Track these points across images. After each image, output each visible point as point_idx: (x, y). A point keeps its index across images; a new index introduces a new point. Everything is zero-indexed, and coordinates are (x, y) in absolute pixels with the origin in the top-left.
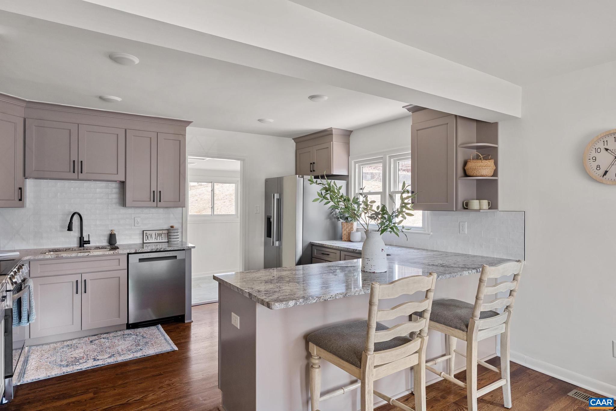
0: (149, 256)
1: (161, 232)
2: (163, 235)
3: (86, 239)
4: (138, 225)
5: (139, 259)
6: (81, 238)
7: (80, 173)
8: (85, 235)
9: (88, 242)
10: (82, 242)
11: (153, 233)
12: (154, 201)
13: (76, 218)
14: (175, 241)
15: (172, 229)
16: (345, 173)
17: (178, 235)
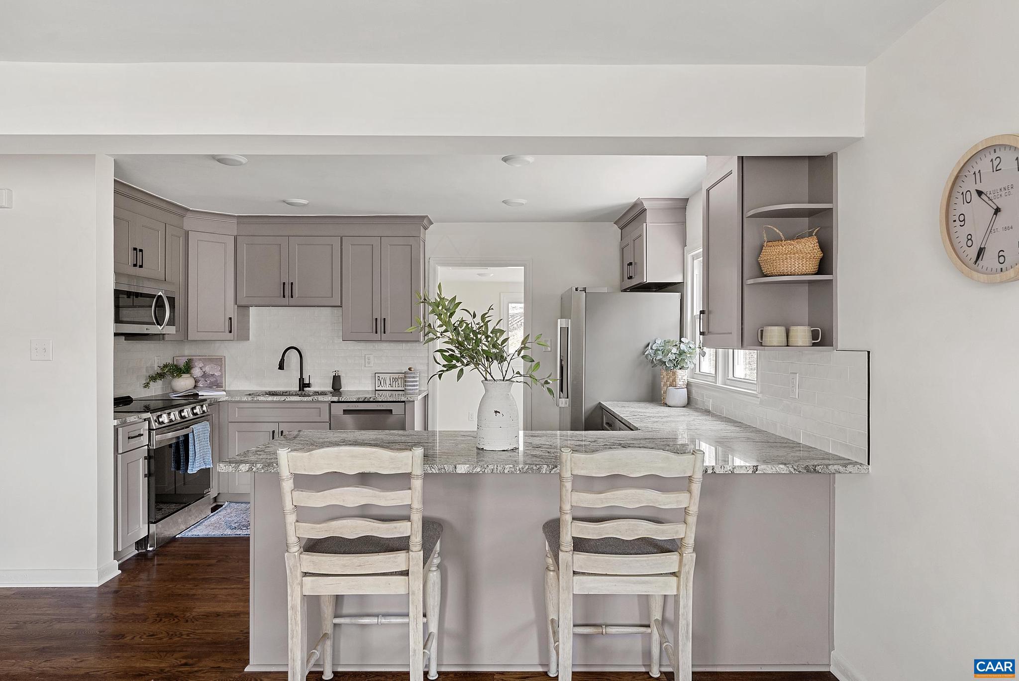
0: (355, 406)
1: (397, 376)
2: (400, 380)
3: (306, 381)
4: (369, 365)
5: (344, 410)
6: (301, 379)
7: (290, 298)
8: (305, 376)
9: (308, 385)
10: (303, 385)
11: (387, 376)
12: (376, 333)
13: (293, 356)
14: (410, 390)
15: (410, 372)
16: (678, 279)
17: (416, 381)
